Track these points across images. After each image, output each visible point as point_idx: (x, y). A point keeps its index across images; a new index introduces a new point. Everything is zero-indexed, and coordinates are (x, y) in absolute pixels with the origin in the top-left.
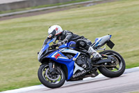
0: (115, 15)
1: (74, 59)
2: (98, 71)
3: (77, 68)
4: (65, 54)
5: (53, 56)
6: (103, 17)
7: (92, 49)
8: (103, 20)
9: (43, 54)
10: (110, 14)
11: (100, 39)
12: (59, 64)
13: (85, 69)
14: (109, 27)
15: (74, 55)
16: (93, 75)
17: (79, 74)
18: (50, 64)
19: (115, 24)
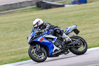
0: (15, 23)
1: (53, 42)
2: (69, 50)
3: (55, 48)
4: (47, 38)
5: (39, 40)
6: (7, 24)
7: (65, 35)
8: (7, 26)
9: (32, 38)
10: (12, 22)
11: (70, 28)
12: (43, 45)
13: (61, 49)
14: (11, 32)
15: (53, 39)
16: (66, 53)
17: (57, 52)
18: (37, 46)
19: (16, 29)
